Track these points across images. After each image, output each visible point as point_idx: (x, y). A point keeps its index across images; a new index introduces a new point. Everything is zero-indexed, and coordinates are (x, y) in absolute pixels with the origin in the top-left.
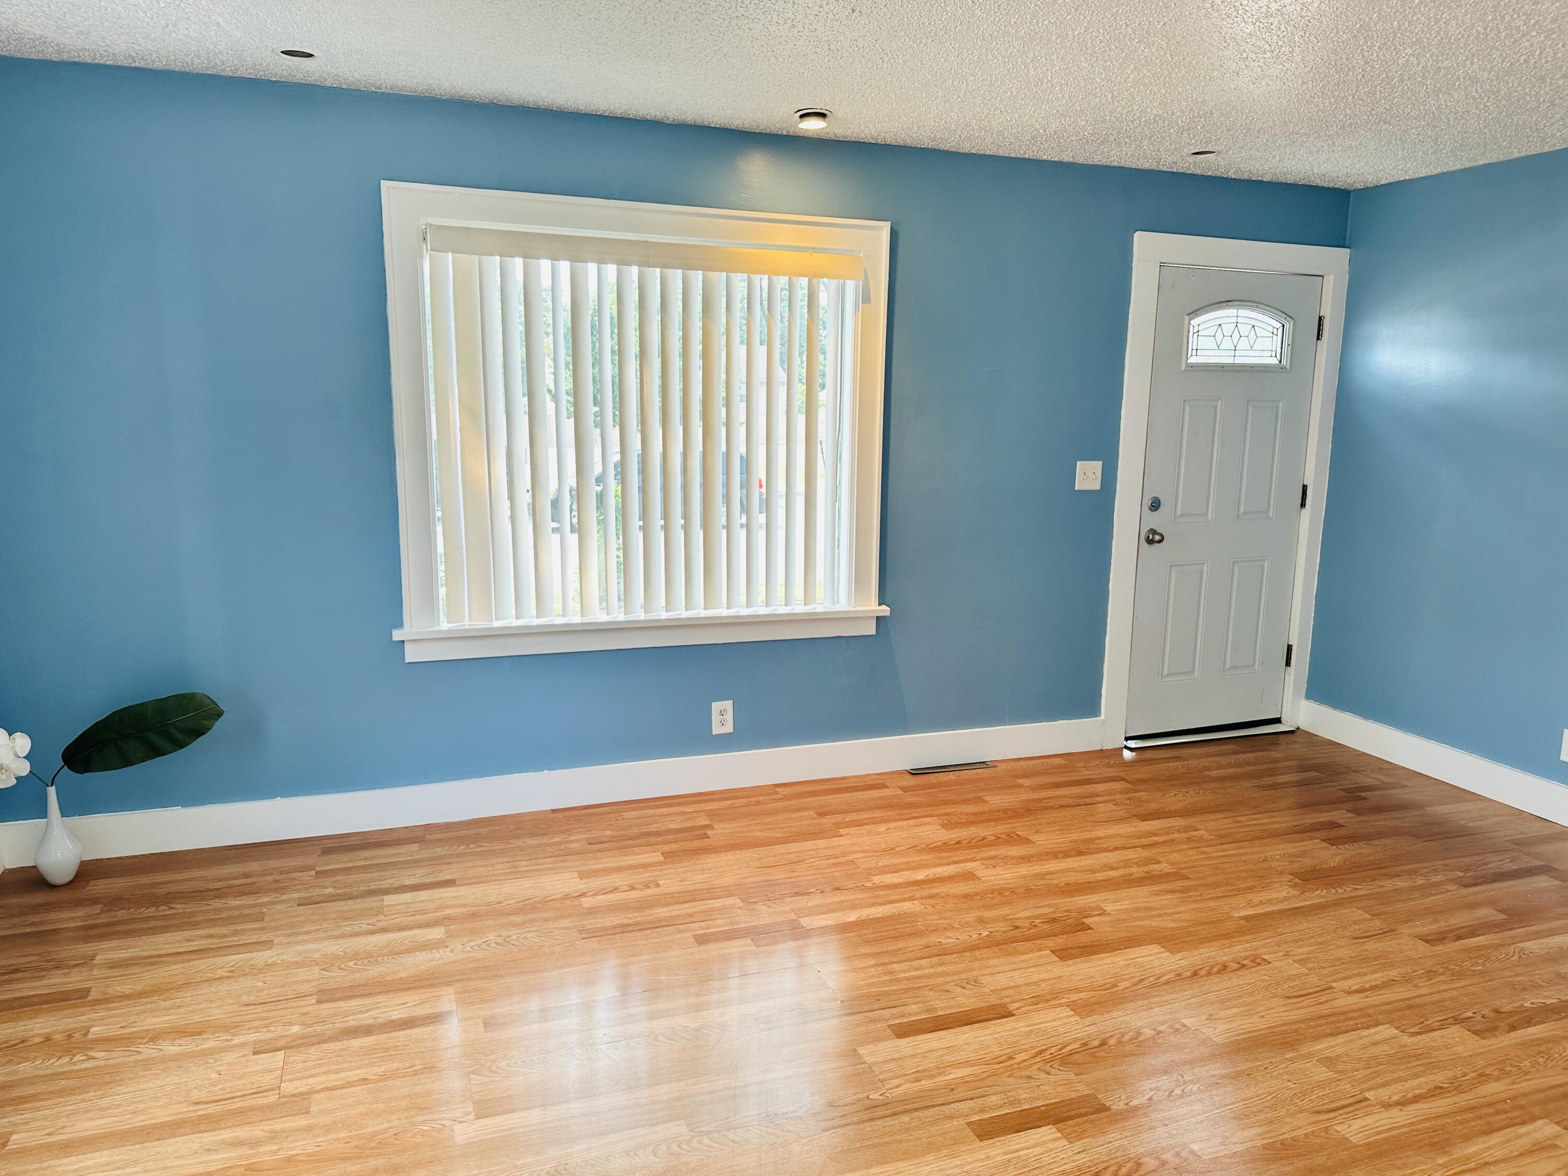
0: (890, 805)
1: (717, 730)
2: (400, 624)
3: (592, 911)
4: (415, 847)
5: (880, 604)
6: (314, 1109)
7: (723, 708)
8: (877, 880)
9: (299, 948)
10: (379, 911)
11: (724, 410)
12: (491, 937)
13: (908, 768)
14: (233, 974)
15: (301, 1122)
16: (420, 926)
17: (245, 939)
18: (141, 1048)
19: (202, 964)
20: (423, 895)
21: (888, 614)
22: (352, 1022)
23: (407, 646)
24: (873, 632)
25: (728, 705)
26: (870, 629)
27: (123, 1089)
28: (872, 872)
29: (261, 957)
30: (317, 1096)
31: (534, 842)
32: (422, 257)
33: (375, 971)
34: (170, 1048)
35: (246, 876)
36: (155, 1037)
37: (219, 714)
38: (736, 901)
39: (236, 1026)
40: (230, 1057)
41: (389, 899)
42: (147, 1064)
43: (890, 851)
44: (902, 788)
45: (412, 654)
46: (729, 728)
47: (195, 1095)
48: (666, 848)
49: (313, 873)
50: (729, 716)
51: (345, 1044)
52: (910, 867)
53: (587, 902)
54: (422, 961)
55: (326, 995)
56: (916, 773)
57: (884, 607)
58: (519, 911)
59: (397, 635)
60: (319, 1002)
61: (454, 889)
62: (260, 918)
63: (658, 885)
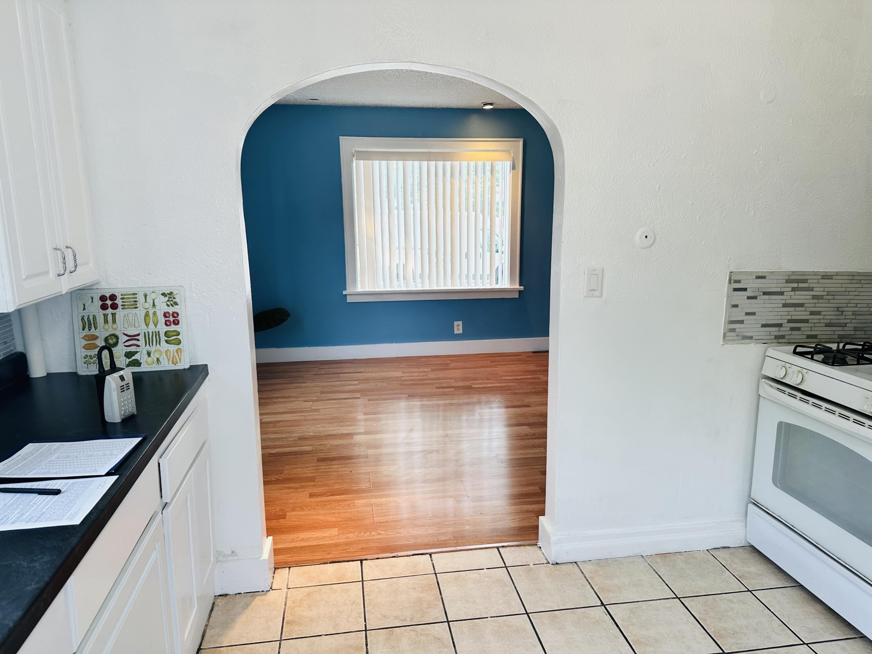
0: (519, 360)
1: (456, 332)
2: (345, 289)
3: (404, 380)
4: (351, 364)
5: (520, 286)
6: (320, 411)
7: (458, 324)
8: (503, 378)
9: (315, 383)
10: (339, 377)
11: (459, 212)
12: (372, 384)
13: (532, 351)
14: (296, 388)
15: (318, 413)
16: (351, 381)
17: (299, 381)
18: (273, 400)
19: (287, 385)
20: (352, 374)
21: (523, 290)
22: (330, 398)
23: (348, 297)
24: (517, 297)
25: (460, 323)
26: (517, 296)
27: (269, 406)
28: (502, 376)
29: (304, 385)
30: (321, 410)
31: (388, 364)
32: (353, 162)
33: (337, 389)
34: (280, 400)
35: (297, 368)
36: (276, 398)
37: (289, 315)
38: (453, 380)
39: (299, 397)
40: (297, 402)
41: (341, 375)
42: (275, 403)
43: (513, 372)
44: (526, 356)
45: (349, 300)
46: (461, 331)
47: (289, 408)
48: (433, 368)
49: (318, 368)
50: (461, 327)
51: (329, 401)
52: (517, 376)
53: (403, 378)
54: (351, 388)
55: (322, 393)
56: (534, 352)
57: (522, 287)
58: (381, 379)
59: (344, 293)
60: (321, 394)
61: (362, 374)
62: (303, 377)
63: (427, 376)
